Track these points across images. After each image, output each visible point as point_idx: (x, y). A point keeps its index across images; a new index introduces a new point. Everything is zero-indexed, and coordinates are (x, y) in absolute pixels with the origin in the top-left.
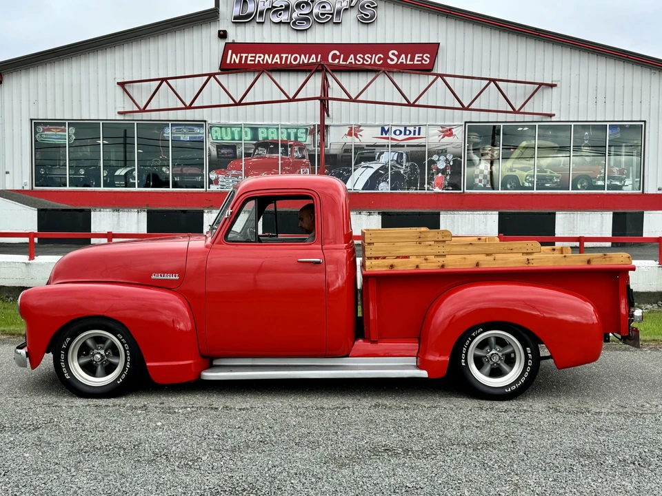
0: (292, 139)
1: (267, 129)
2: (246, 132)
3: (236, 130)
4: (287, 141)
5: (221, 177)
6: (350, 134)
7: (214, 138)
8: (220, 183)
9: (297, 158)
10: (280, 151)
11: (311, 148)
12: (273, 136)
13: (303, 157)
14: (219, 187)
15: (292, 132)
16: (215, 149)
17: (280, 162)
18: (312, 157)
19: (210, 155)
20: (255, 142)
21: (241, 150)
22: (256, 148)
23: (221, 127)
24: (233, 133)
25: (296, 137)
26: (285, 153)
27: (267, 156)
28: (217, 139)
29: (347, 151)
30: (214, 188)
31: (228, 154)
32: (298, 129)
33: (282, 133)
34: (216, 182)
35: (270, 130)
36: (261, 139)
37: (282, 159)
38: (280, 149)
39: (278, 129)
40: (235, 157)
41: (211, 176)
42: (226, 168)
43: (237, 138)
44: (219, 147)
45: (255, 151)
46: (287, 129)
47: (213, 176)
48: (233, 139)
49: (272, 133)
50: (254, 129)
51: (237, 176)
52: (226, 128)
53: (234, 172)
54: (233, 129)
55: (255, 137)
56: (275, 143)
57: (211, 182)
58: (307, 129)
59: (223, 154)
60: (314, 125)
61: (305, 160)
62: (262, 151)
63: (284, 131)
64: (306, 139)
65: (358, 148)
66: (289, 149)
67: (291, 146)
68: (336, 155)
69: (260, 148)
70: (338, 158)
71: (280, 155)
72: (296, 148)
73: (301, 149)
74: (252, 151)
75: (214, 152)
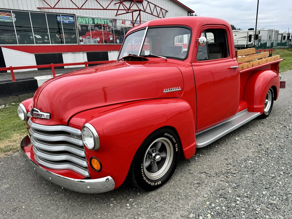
0: (106, 24)
1: (98, 19)
2: (90, 20)
3: (87, 19)
4: (104, 25)
5: (84, 39)
6: (123, 23)
7: (79, 22)
8: (84, 41)
9: (108, 31)
10: (102, 29)
11: (112, 28)
12: (99, 23)
13: (110, 31)
14: (83, 43)
15: (106, 21)
16: (80, 27)
17: (103, 33)
18: (112, 31)
19: (79, 30)
20: (94, 25)
21: (89, 28)
22: (95, 27)
23: (81, 18)
24: (86, 20)
25: (107, 23)
26: (104, 29)
27: (99, 30)
28: (80, 23)
29: (122, 29)
30: (82, 43)
31: (85, 29)
32: (107, 20)
33: (102, 21)
34: (82, 41)
35: (99, 20)
36: (96, 23)
37: (103, 31)
38: (103, 28)
39: (101, 19)
40: (88, 31)
41: (80, 38)
42: (85, 35)
43: (87, 22)
44: (82, 26)
45: (94, 28)
46: (104, 20)
47: (81, 38)
48: (86, 23)
49: (99, 21)
50: (93, 19)
51: (89, 38)
52: (83, 18)
53: (88, 37)
54: (86, 19)
55: (94, 23)
56: (100, 25)
57: (80, 41)
58: (110, 20)
59: (83, 29)
60: (112, 19)
61: (110, 32)
62: (97, 28)
63: (103, 20)
64: (110, 24)
65: (125, 28)
66: (105, 28)
67: (106, 26)
68: (119, 31)
69: (96, 27)
70: (120, 32)
71: (103, 30)
72: (107, 28)
73: (109, 28)
74: (93, 28)
75: (80, 28)
